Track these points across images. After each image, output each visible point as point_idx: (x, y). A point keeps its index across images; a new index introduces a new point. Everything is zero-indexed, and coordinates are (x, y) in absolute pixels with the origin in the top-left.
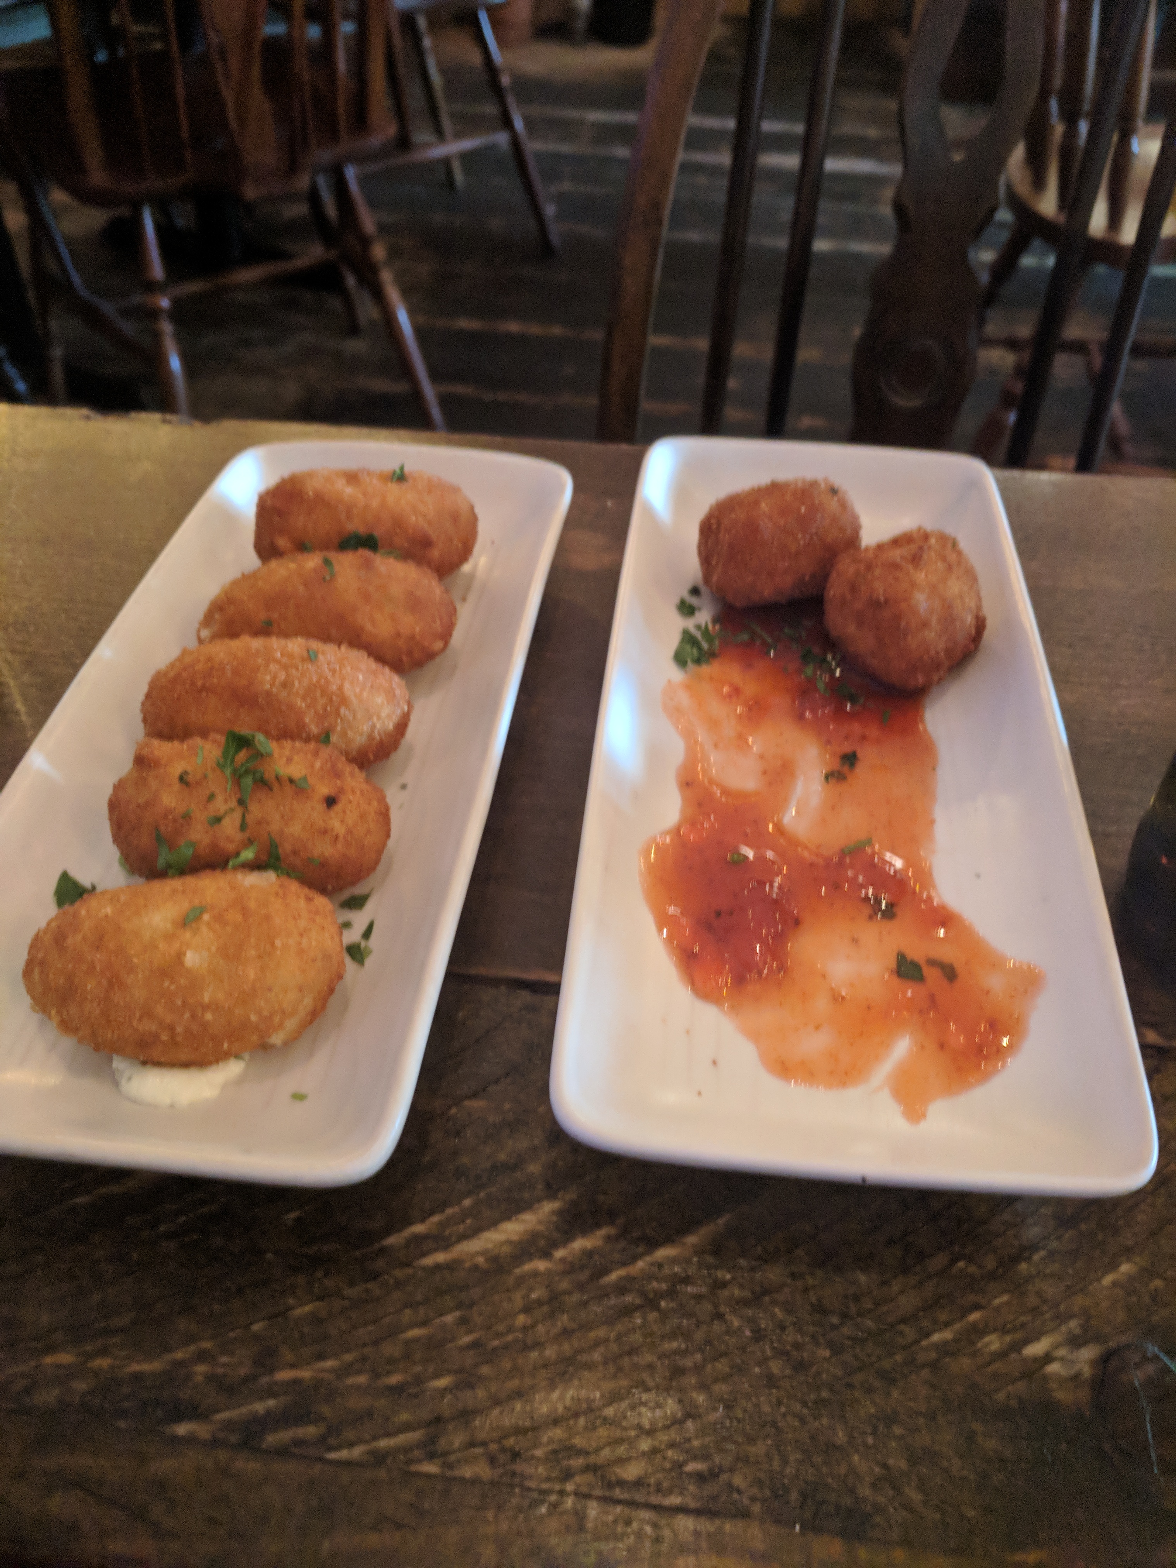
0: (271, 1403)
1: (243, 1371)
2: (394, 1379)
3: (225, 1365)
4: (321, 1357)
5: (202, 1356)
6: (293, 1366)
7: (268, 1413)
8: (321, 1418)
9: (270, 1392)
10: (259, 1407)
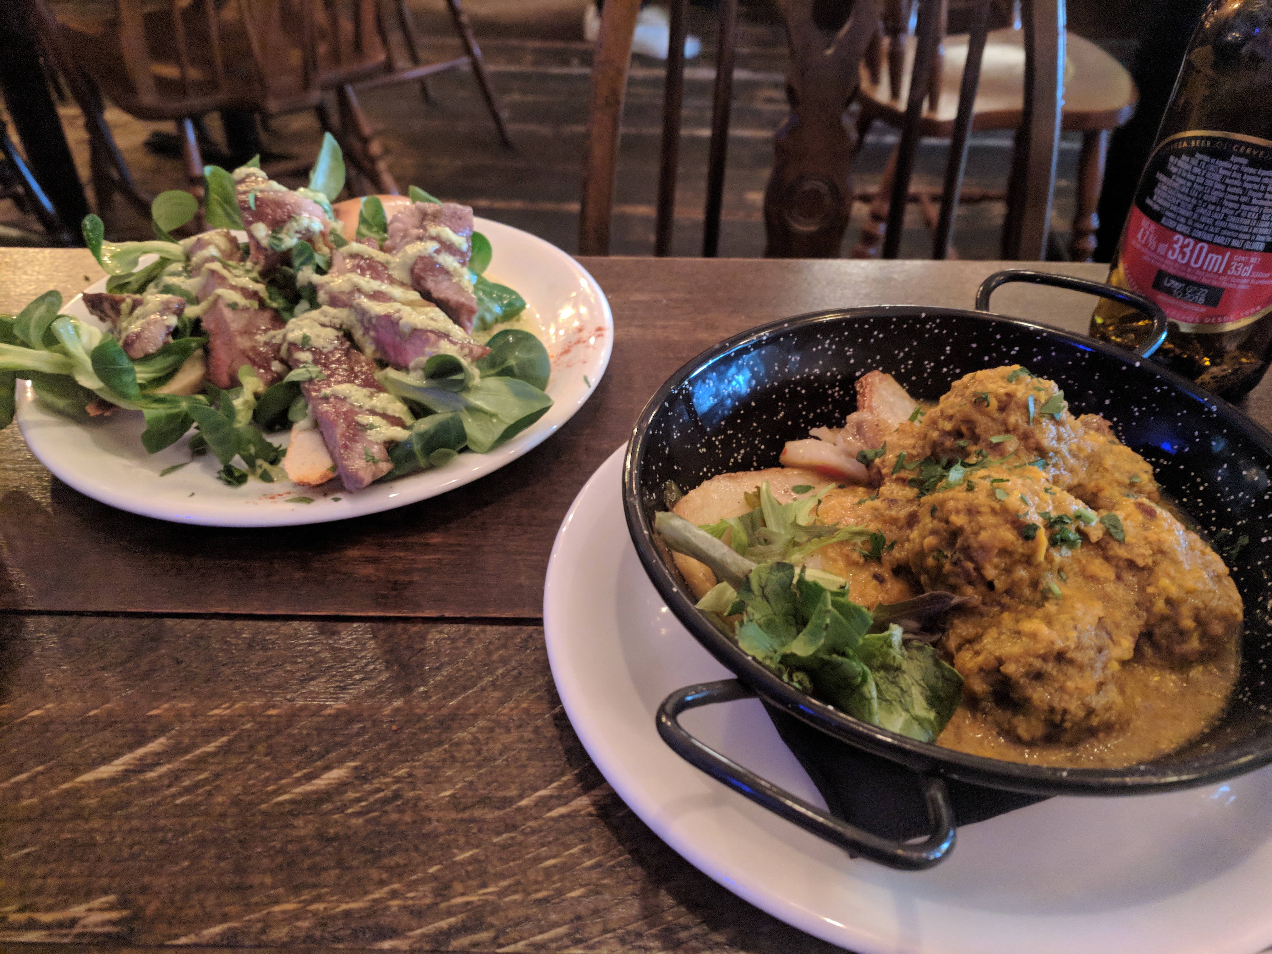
0: (452, 920)
1: (428, 901)
2: (540, 895)
3: (412, 898)
4: (484, 885)
5: (394, 894)
6: (463, 894)
7: (451, 927)
8: (492, 926)
9: (450, 913)
10: (444, 924)
